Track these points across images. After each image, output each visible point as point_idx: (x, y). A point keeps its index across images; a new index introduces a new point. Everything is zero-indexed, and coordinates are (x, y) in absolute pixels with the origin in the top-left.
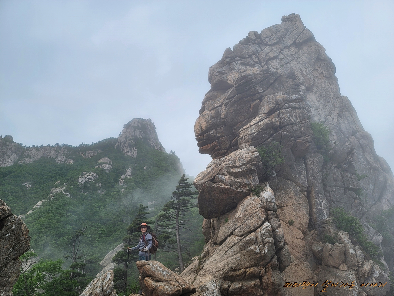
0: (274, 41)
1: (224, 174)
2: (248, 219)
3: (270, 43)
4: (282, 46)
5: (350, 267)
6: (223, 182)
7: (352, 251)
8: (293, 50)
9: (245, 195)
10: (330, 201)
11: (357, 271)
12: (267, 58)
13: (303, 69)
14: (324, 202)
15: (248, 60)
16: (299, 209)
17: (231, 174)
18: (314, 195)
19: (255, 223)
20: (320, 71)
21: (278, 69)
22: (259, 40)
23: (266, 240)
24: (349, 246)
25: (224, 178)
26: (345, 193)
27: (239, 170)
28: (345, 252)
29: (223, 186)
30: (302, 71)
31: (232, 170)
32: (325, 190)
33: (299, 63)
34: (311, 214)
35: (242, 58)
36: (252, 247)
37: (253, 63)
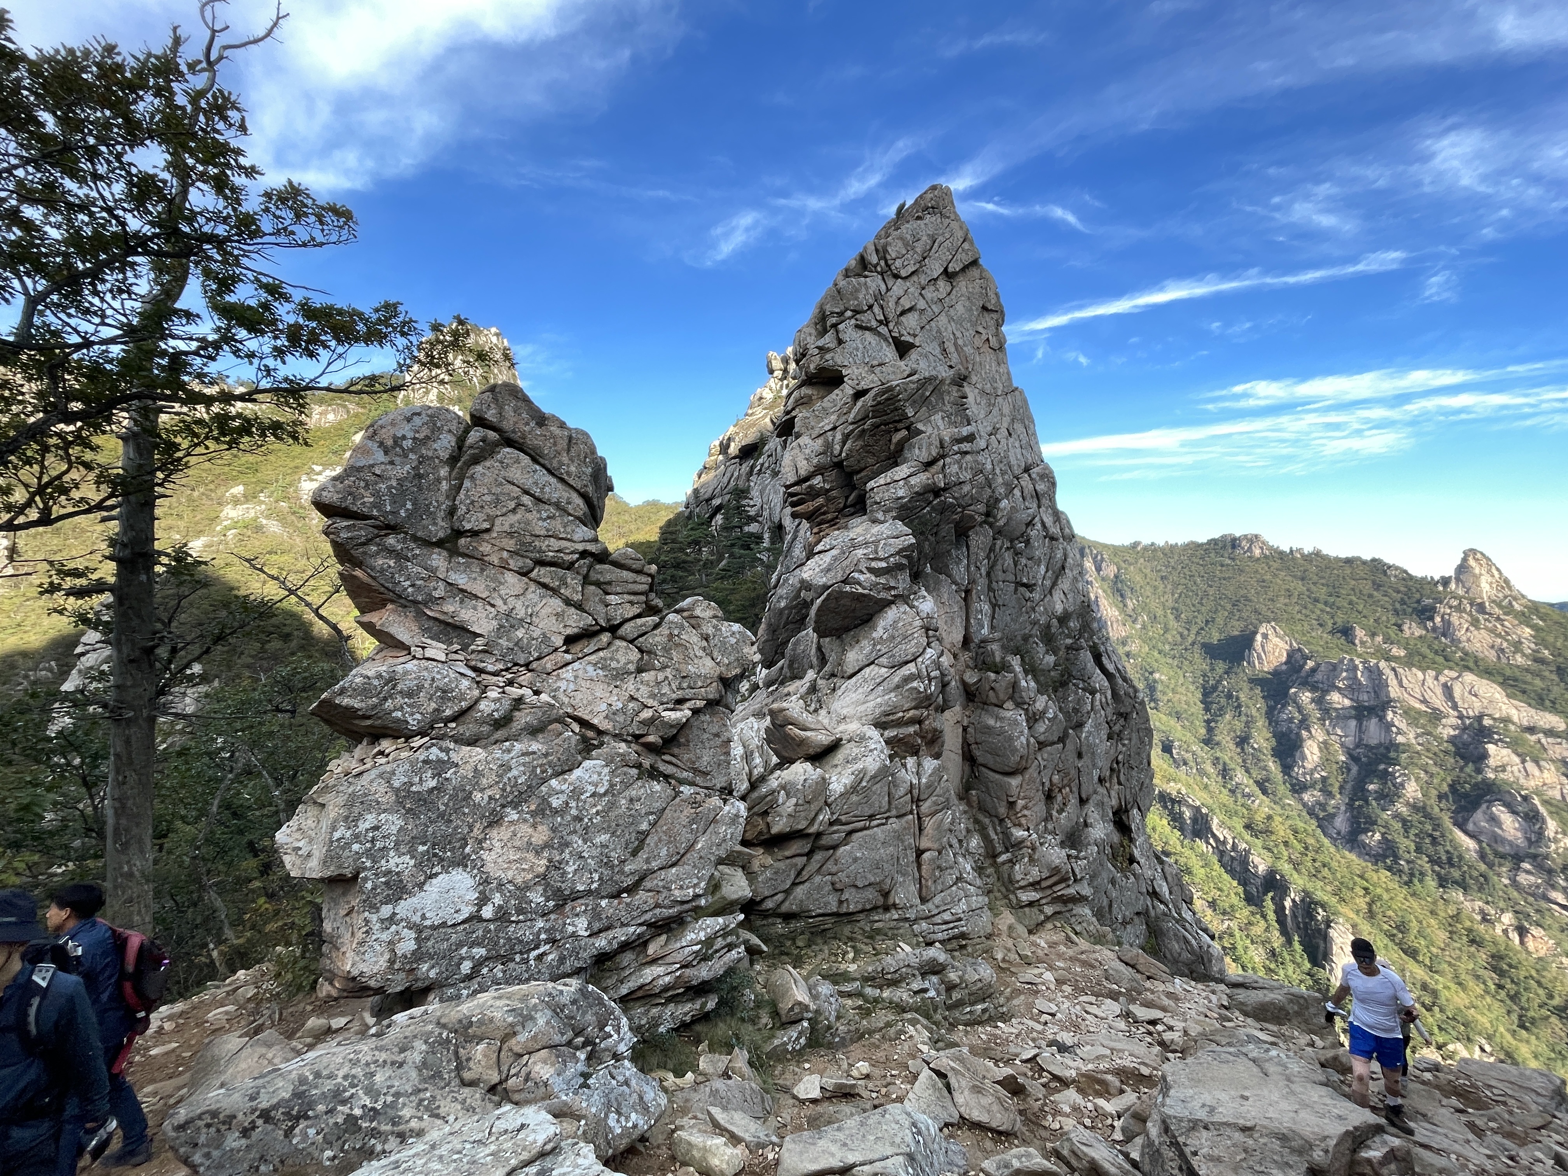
0: (911, 269)
1: (861, 572)
2: (900, 643)
3: (903, 273)
4: (923, 280)
5: (1018, 705)
6: (859, 584)
7: (1023, 683)
8: (943, 286)
9: (889, 603)
10: (994, 606)
11: (1027, 710)
12: (899, 310)
13: (958, 334)
14: (986, 607)
15: (866, 318)
16: (953, 619)
17: (871, 570)
18: (974, 596)
19: (913, 650)
20: (984, 337)
21: (915, 336)
22: (882, 263)
23: (933, 674)
24: (1021, 676)
25: (862, 578)
26: (1016, 590)
27: (884, 564)
28: (1015, 685)
29: (860, 590)
30: (956, 338)
31: (874, 564)
32: (990, 589)
33: (951, 319)
34: (967, 628)
35: (856, 312)
36: (915, 684)
37: (874, 324)
